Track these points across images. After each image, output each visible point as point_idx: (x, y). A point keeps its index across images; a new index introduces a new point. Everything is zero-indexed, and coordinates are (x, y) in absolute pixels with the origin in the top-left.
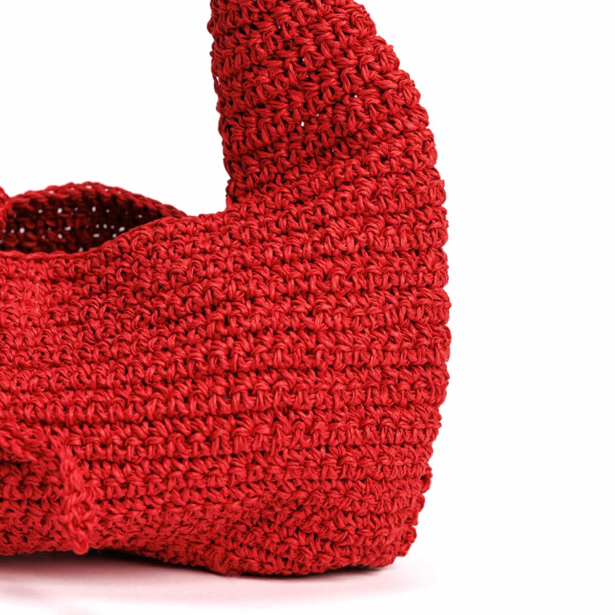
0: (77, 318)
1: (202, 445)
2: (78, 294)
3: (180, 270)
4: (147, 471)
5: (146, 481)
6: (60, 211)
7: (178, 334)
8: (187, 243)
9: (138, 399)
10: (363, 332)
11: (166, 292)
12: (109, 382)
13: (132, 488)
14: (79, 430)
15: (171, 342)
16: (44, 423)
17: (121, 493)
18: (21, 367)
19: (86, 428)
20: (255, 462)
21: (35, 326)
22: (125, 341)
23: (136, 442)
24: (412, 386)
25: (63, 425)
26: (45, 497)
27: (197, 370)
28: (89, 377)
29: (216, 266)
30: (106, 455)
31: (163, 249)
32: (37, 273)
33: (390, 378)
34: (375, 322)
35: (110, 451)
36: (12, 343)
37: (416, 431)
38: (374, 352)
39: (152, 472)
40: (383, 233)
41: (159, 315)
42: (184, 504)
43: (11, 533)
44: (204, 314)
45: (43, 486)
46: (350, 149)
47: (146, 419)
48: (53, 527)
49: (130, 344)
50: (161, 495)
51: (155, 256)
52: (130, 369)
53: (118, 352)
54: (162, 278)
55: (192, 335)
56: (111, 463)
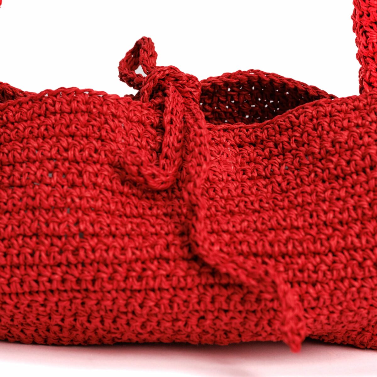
0: (264, 174)
1: (372, 269)
2: (261, 156)
3: (342, 140)
4: (332, 288)
5: (331, 295)
6: (229, 90)
7: (347, 187)
8: (344, 119)
9: (323, 237)
11: (333, 155)
12: (300, 223)
13: (322, 300)
14: (282, 260)
15: (343, 193)
16: (256, 255)
17: (314, 304)
18: (232, 213)
19: (287, 259)
21: (233, 180)
22: (307, 192)
23: (324, 267)
25: (270, 257)
26: (259, 309)
27: (364, 214)
28: (284, 220)
29: (369, 136)
30: (303, 277)
31: (325, 124)
32: (227, 140)
35: (306, 275)
36: (221, 194)
39: (336, 289)
41: (330, 173)
42: (355, 309)
43: (230, 332)
44: (364, 171)
45: (258, 300)
47: (330, 251)
48: (263, 328)
49: (310, 194)
50: (340, 304)
51: (320, 129)
52: (315, 214)
53: (303, 201)
54: (328, 145)
55: (358, 188)
56: (306, 283)
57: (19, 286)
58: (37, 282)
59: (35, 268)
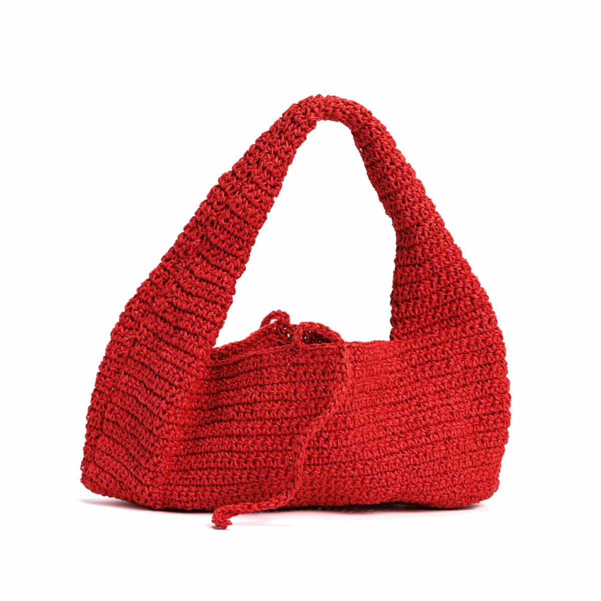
10: (467, 402)
20: (442, 462)
24: (494, 422)
33: (483, 419)
34: (471, 397)
37: (499, 441)
38: (473, 410)
40: (472, 359)
42: (415, 483)
46: (456, 322)
50: (407, 480)
57: (222, 481)
58: (232, 478)
59: (231, 470)
